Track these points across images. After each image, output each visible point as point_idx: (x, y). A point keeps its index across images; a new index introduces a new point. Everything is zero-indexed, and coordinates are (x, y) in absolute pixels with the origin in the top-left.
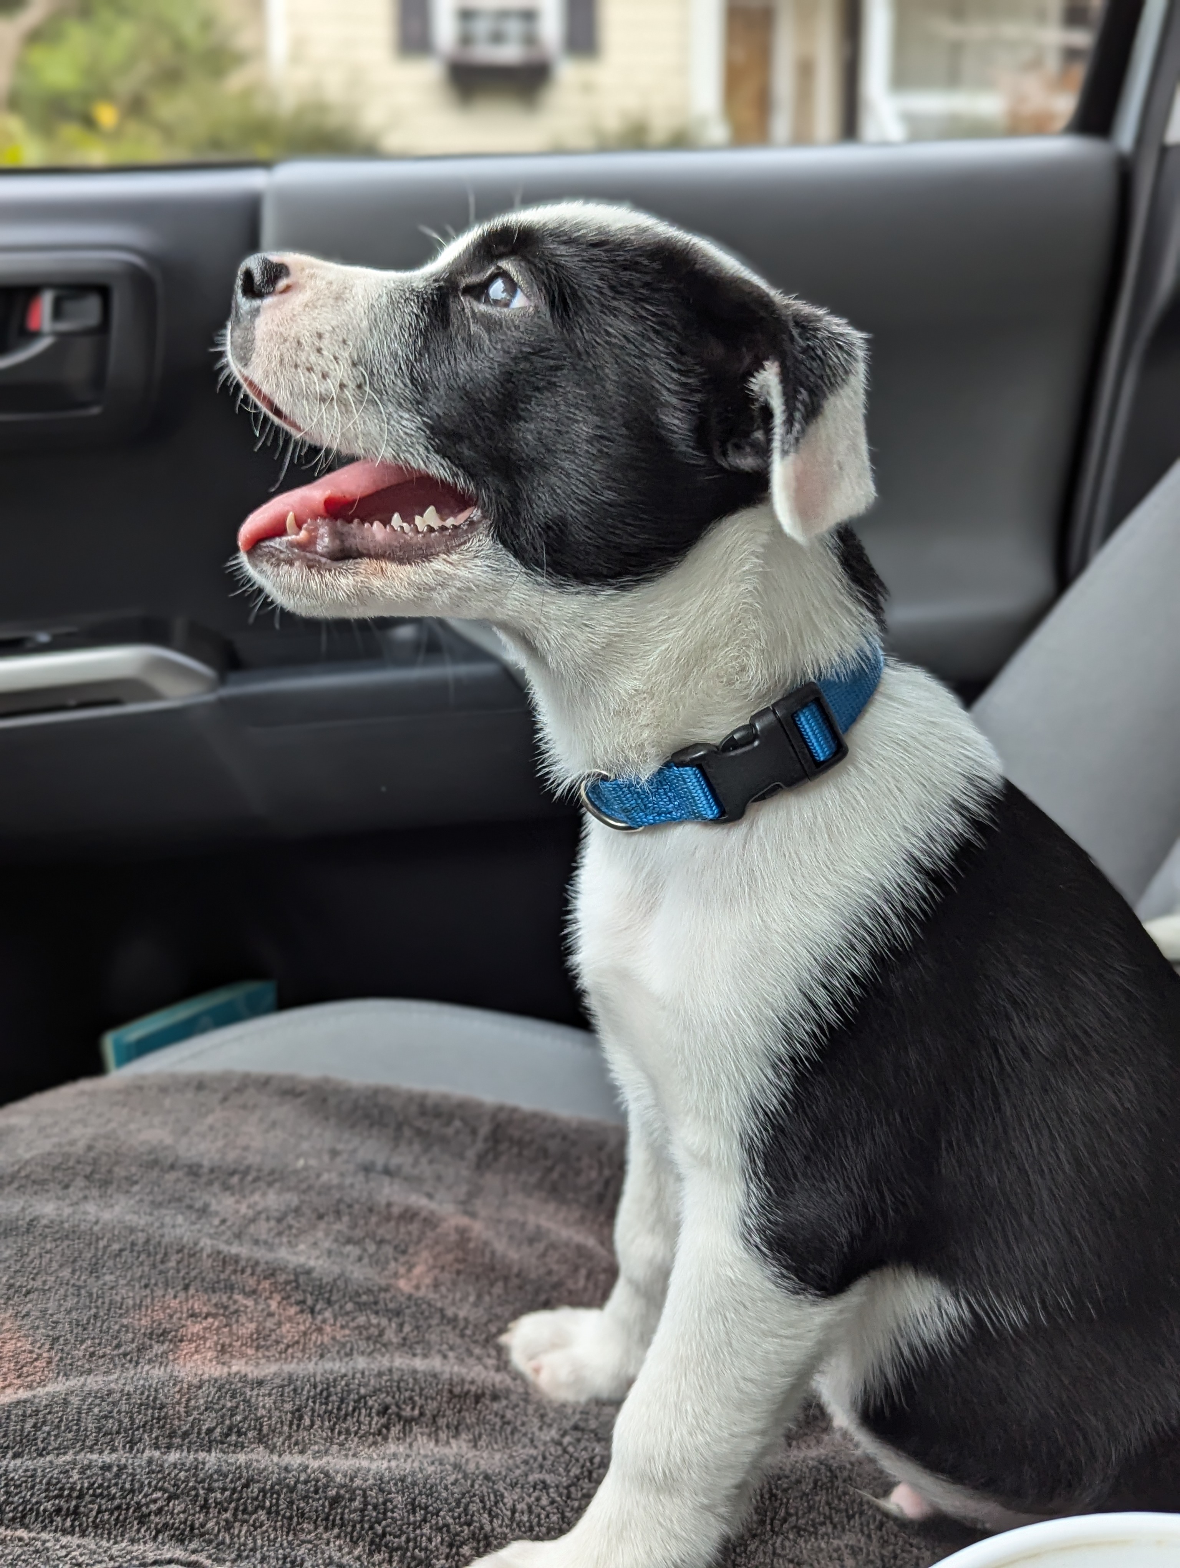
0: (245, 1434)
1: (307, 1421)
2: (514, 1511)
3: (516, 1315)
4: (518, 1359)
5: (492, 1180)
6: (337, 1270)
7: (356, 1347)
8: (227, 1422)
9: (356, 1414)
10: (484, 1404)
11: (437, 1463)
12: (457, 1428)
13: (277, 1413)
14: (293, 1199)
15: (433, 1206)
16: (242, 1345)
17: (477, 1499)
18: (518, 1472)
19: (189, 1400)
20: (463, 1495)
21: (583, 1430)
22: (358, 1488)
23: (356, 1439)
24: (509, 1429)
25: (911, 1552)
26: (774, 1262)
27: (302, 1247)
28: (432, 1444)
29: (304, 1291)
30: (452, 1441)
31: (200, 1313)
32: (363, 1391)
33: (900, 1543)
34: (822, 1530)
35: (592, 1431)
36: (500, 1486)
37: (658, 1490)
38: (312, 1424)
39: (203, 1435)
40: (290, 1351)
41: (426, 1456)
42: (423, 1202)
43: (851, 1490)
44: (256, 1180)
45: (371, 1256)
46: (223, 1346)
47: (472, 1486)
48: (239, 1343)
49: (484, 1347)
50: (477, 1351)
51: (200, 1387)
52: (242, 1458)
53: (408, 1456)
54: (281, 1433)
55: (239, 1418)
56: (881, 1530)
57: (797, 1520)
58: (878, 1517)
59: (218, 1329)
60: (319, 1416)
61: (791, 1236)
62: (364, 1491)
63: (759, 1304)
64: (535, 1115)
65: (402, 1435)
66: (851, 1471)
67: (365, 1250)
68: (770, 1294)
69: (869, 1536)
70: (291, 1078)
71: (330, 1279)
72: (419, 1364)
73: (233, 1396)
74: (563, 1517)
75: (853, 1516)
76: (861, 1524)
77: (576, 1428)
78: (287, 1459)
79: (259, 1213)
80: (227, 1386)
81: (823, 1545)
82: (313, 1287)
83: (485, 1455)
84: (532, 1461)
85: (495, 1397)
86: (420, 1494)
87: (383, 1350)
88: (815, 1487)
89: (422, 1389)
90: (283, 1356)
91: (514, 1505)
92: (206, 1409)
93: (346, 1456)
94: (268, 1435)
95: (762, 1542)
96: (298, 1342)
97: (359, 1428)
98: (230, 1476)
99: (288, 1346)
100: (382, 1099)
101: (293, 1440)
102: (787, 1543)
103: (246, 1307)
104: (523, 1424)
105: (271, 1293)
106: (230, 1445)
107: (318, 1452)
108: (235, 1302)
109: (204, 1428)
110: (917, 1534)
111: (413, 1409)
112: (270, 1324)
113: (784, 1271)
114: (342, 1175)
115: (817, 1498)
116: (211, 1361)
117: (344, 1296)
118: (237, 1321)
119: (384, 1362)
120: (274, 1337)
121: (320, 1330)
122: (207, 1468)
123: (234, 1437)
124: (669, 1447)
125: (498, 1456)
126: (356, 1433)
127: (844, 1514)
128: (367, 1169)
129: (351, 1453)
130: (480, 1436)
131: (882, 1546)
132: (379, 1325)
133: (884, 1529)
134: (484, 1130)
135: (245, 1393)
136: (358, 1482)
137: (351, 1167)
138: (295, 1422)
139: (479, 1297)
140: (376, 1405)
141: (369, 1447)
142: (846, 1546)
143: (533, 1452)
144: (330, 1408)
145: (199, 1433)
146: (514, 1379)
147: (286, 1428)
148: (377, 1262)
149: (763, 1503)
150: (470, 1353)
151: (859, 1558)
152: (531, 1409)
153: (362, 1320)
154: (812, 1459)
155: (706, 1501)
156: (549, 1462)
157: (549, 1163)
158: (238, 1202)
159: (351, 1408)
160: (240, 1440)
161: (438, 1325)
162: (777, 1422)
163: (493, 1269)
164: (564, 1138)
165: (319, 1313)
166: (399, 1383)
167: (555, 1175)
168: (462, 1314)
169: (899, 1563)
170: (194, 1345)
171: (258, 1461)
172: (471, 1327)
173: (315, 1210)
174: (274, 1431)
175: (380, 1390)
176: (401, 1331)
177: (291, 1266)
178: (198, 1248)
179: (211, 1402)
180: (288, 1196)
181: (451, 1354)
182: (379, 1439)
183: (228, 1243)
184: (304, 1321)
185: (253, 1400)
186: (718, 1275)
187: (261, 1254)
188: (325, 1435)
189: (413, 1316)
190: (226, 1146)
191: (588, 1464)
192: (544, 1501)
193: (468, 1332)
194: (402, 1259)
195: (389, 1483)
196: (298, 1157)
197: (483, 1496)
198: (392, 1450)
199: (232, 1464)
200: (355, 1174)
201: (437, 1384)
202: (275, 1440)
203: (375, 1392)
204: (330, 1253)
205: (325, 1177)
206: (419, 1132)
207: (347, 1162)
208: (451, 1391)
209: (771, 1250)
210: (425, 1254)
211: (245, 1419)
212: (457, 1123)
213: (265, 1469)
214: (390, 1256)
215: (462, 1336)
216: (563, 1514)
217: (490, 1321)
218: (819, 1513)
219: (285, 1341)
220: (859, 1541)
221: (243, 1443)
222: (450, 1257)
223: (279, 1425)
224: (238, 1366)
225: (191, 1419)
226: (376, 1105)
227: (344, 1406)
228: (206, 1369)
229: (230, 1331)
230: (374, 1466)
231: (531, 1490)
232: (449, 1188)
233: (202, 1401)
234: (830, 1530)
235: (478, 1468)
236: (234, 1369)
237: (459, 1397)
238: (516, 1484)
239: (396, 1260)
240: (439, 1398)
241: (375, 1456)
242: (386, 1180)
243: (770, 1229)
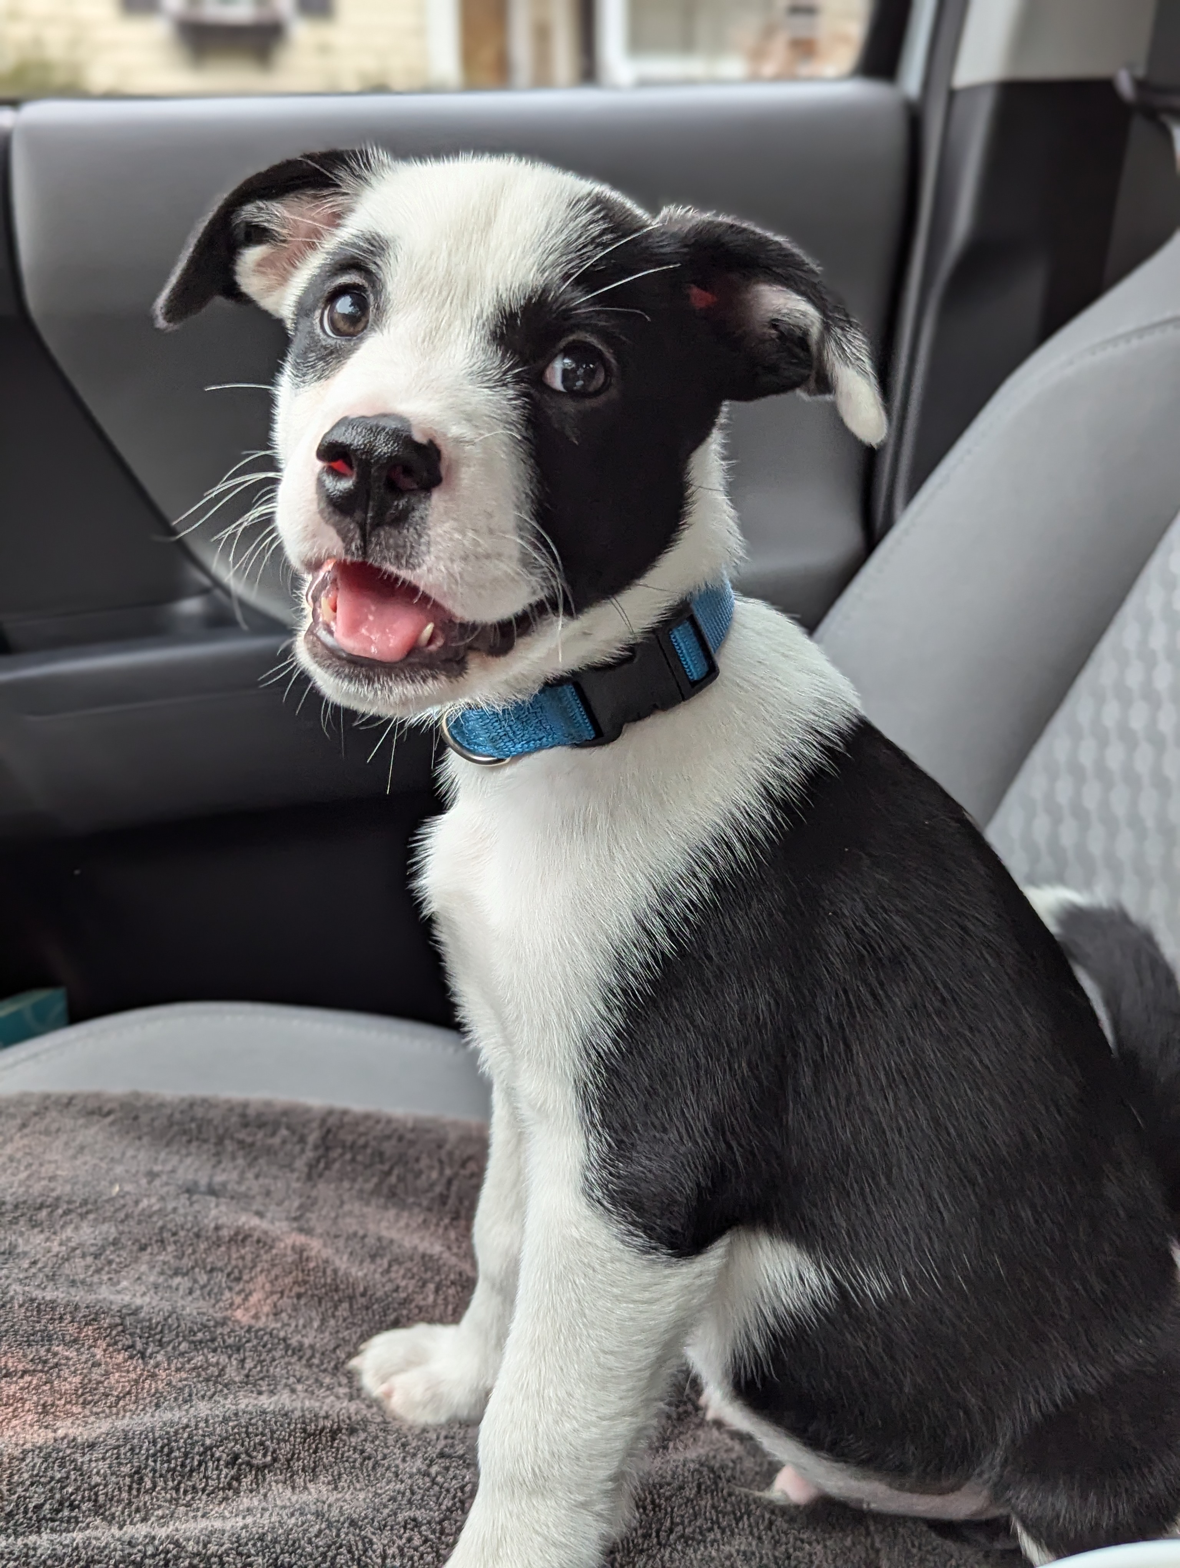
0: (78, 1507)
1: (149, 1484)
2: (384, 1557)
3: (366, 1337)
4: (371, 1384)
5: (324, 1190)
6: (167, 1306)
7: (195, 1391)
8: (58, 1496)
9: (202, 1469)
10: (341, 1440)
11: (297, 1514)
12: (314, 1470)
13: (114, 1479)
14: (110, 1230)
15: (265, 1225)
16: (66, 1403)
17: (343, 1550)
18: (386, 1511)
19: (11, 1475)
20: (329, 1547)
21: (449, 1457)
22: (212, 1555)
23: (204, 1497)
24: (371, 1463)
25: (802, 1549)
26: (619, 1219)
27: (125, 1283)
28: (289, 1492)
29: (132, 1335)
30: (310, 1486)
31: (16, 1372)
32: (208, 1442)
33: (791, 1540)
34: (711, 1536)
35: (461, 1457)
36: (368, 1532)
37: (530, 1494)
38: (155, 1486)
39: (30, 1515)
40: (121, 1403)
41: (284, 1507)
42: (255, 1221)
43: (737, 1490)
44: (67, 1213)
45: (203, 1287)
46: (44, 1406)
47: (338, 1536)
48: (63, 1401)
49: (334, 1375)
50: (327, 1380)
51: (23, 1459)
52: (78, 1537)
53: (264, 1509)
54: (119, 1501)
55: (70, 1490)
56: (771, 1530)
57: (684, 1529)
58: (767, 1516)
59: (37, 1387)
60: (161, 1476)
61: (635, 1189)
62: (220, 1557)
63: (609, 1266)
64: (367, 1117)
65: (254, 1486)
66: (734, 1469)
67: (195, 1281)
68: (618, 1253)
69: (760, 1538)
70: (97, 1096)
71: (160, 1318)
72: (266, 1402)
73: (62, 1466)
74: (438, 1555)
75: (741, 1517)
76: (750, 1526)
77: (442, 1455)
78: (130, 1531)
79: (74, 1249)
80: (54, 1455)
81: (714, 1553)
82: (142, 1329)
83: (348, 1497)
84: (399, 1497)
85: (352, 1431)
86: (282, 1552)
87: (226, 1391)
88: (699, 1492)
89: (273, 1432)
90: (114, 1410)
91: (384, 1551)
92: (32, 1484)
93: (195, 1517)
94: (104, 1505)
95: (650, 1557)
96: (129, 1393)
97: (207, 1485)
98: (67, 1560)
99: (119, 1399)
100: (199, 1112)
101: (134, 1507)
102: (676, 1556)
103: (68, 1358)
104: (385, 1457)
105: (95, 1340)
106: (62, 1522)
107: (162, 1517)
108: (55, 1354)
109: (31, 1506)
110: (805, 1527)
111: (265, 1455)
112: (96, 1374)
113: (631, 1228)
114: (162, 1198)
115: (703, 1503)
116: (32, 1426)
117: (177, 1336)
118: (59, 1376)
119: (226, 1405)
120: (102, 1390)
121: (153, 1376)
122: (38, 1554)
123: (66, 1513)
124: (536, 1443)
125: (362, 1496)
126: (204, 1490)
127: (732, 1516)
128: (190, 1190)
129: (200, 1514)
130: (340, 1475)
131: (775, 1548)
132: (218, 1363)
133: (774, 1528)
134: (313, 1137)
135: (74, 1460)
136: (212, 1548)
137: (172, 1189)
138: (135, 1486)
139: (323, 1321)
140: (224, 1456)
141: (221, 1503)
142: (738, 1551)
143: (402, 1487)
144: (172, 1465)
145: (26, 1512)
146: (369, 1407)
147: (125, 1495)
148: (208, 1292)
149: (647, 1515)
150: (319, 1383)
151: (753, 1563)
152: (391, 1439)
153: (199, 1360)
154: (693, 1461)
155: (581, 1498)
156: (419, 1497)
157: (386, 1167)
158: (47, 1239)
159: (196, 1463)
160: (73, 1514)
161: (282, 1357)
162: (647, 1403)
163: (337, 1290)
164: (401, 1139)
165: (150, 1358)
166: (247, 1427)
167: (393, 1179)
168: (307, 1342)
169: (793, 1563)
170: (11, 1409)
171: (97, 1539)
172: (318, 1355)
173: (137, 1241)
174: (111, 1500)
175: (227, 1438)
176: (243, 1367)
177: (115, 1308)
178: (7, 1298)
179: (37, 1475)
180: (105, 1227)
181: (299, 1387)
182: (230, 1493)
183: (40, 1287)
184: (135, 1368)
185: (85, 1467)
186: (564, 1237)
187: (79, 1296)
188: (168, 1496)
189: (255, 1349)
190: (29, 1177)
191: (459, 1494)
192: (417, 1541)
193: (316, 1361)
194: (237, 1288)
195: (246, 1544)
196: (112, 1184)
197: (351, 1546)
198: (246, 1506)
199: (67, 1546)
200: (177, 1196)
201: (289, 1424)
202: (113, 1510)
203: (223, 1440)
204: (156, 1287)
205: (145, 1203)
206: (241, 1143)
207: (167, 1184)
208: (304, 1430)
209: (614, 1205)
210: (261, 1279)
211: (77, 1489)
212: (284, 1132)
213: (105, 1547)
214: (224, 1285)
215: (309, 1366)
216: (437, 1552)
217: (337, 1347)
218: (706, 1519)
219: (116, 1393)
220: (750, 1544)
221: (76, 1518)
222: (289, 1280)
223: (116, 1493)
224: (65, 1428)
225: (15, 1497)
226: (193, 1119)
227: (188, 1461)
228: (28, 1437)
229: (52, 1387)
230: (228, 1525)
231: (402, 1531)
232: (279, 1204)
233: (26, 1476)
234: (719, 1536)
235: (341, 1513)
236: (60, 1433)
237: (314, 1434)
238: (385, 1526)
239: (230, 1289)
240: (292, 1439)
241: (227, 1514)
242: (213, 1200)
243: (613, 1183)
